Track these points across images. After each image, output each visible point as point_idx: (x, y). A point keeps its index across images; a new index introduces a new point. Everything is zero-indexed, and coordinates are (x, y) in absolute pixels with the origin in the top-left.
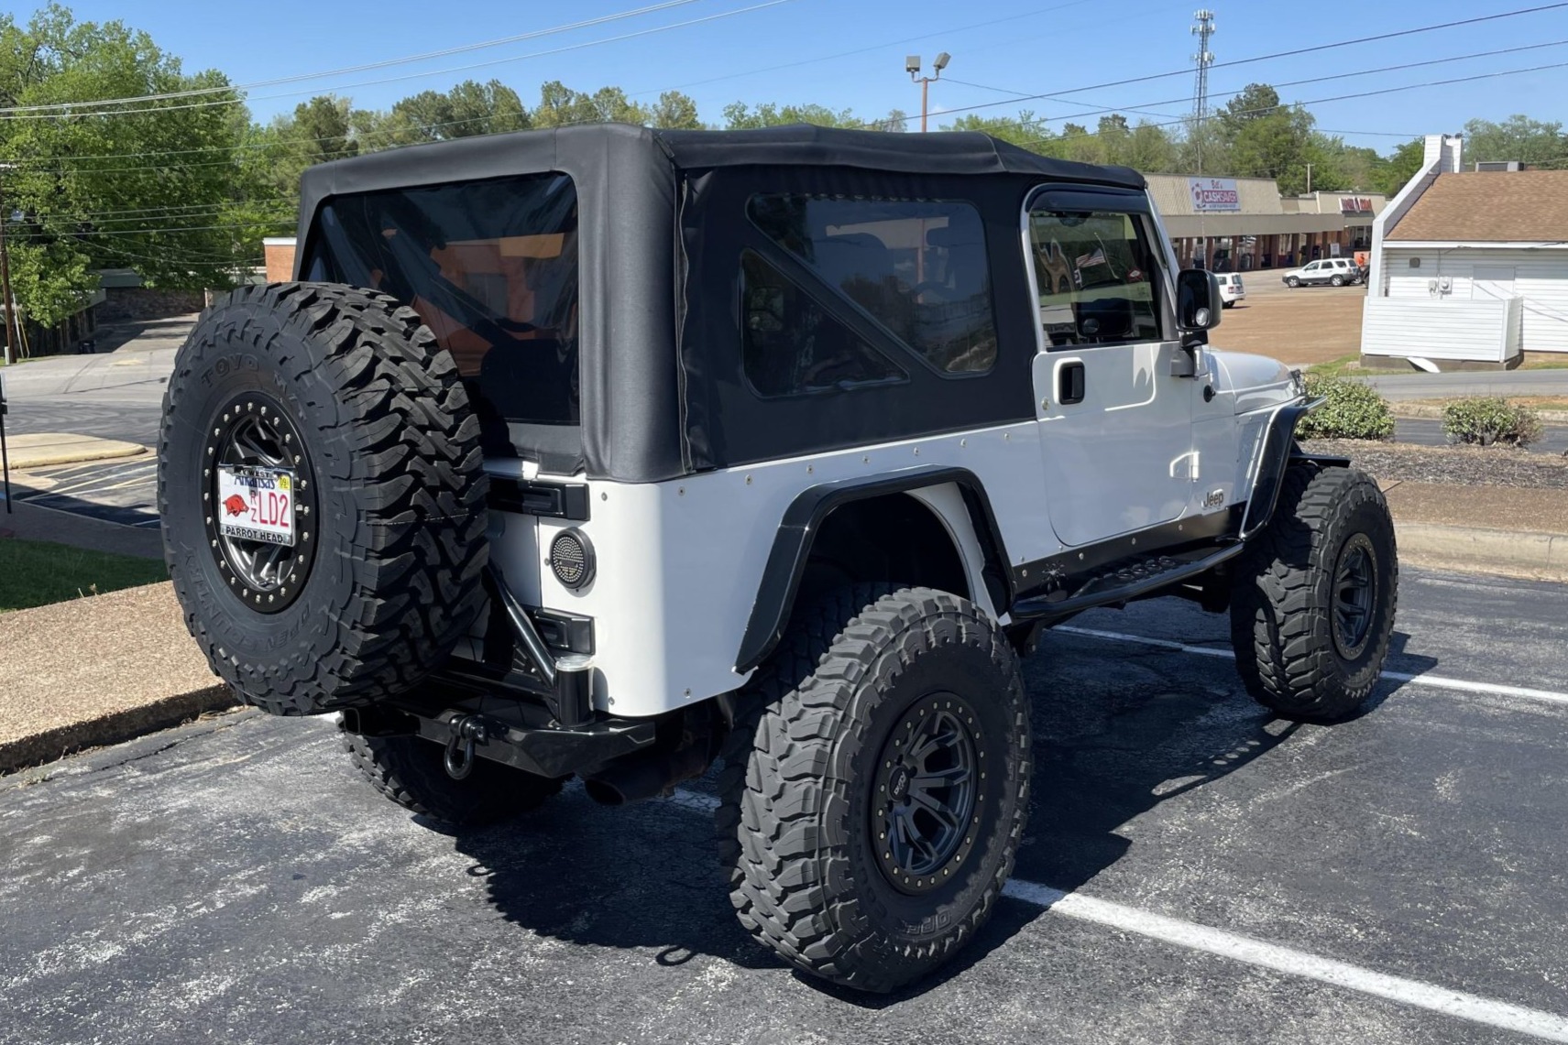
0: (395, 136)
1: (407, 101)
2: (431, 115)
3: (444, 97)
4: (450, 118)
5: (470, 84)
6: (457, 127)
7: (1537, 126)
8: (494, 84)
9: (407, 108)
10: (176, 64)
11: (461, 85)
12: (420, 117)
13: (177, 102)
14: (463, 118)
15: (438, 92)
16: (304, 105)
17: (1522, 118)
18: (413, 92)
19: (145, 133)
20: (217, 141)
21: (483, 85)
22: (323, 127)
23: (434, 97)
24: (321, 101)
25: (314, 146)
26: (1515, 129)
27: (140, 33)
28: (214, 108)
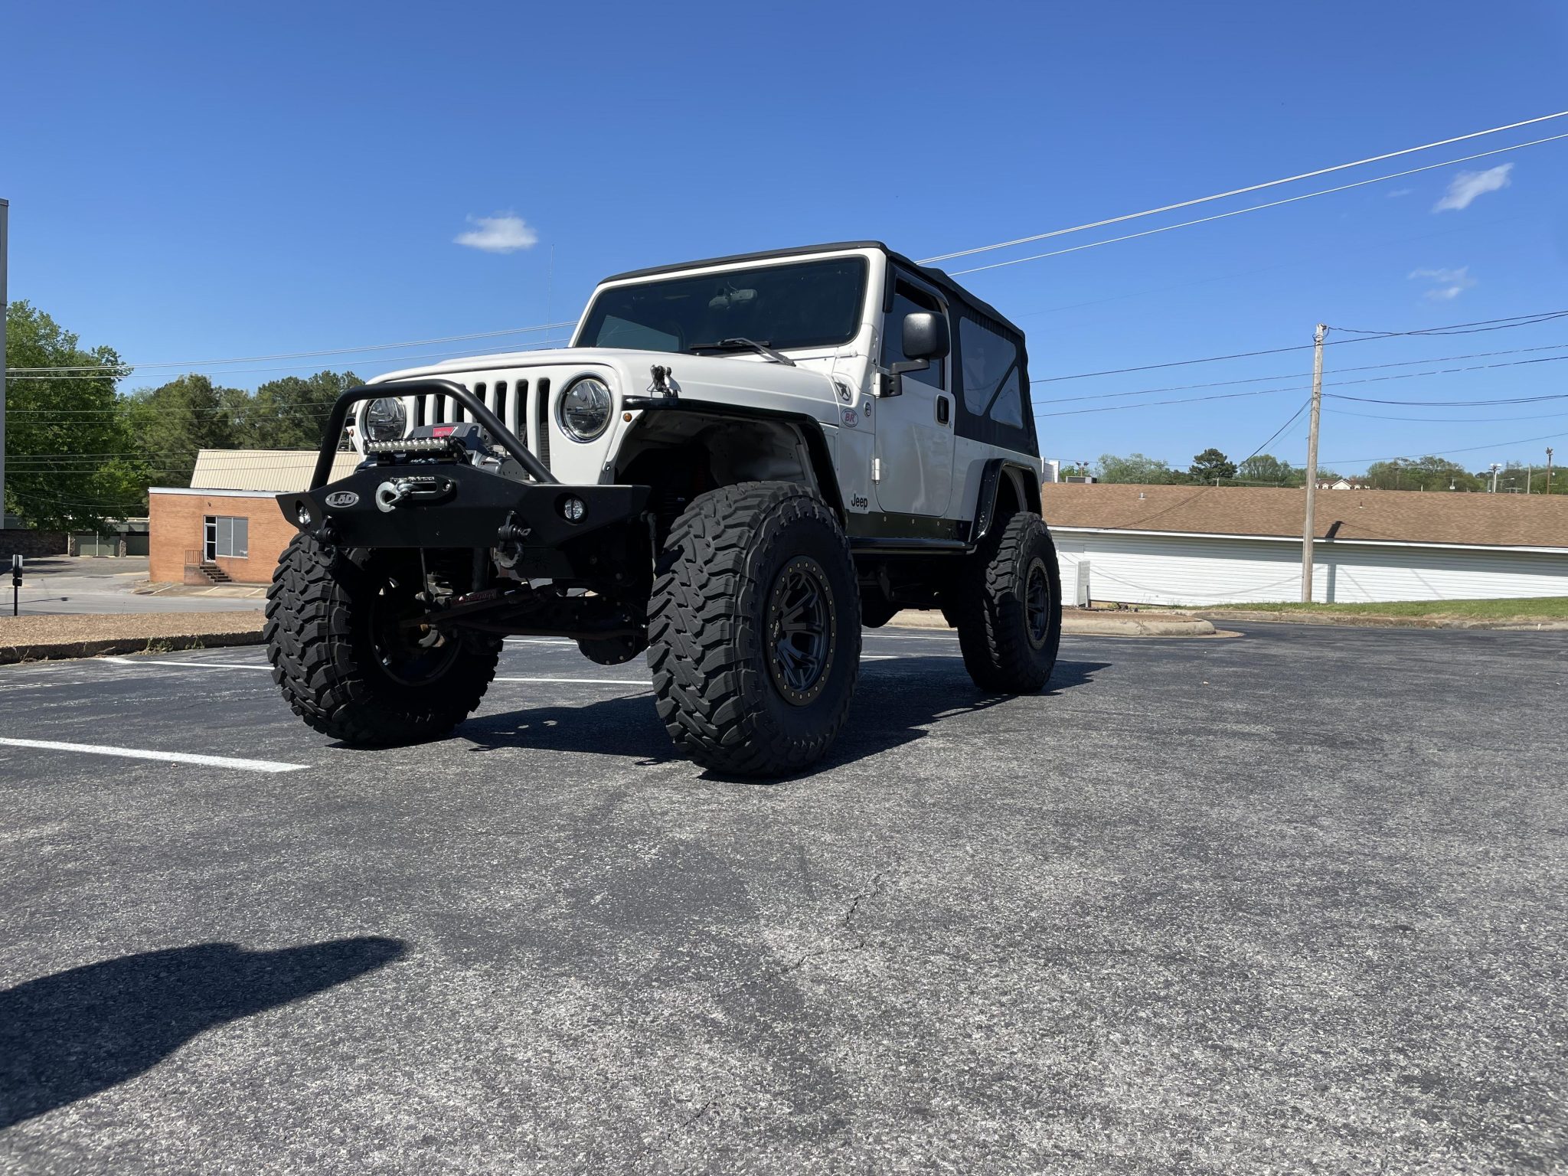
0: (262, 411)
1: (271, 384)
2: (294, 396)
3: (305, 382)
4: (310, 400)
5: (328, 373)
6: (315, 407)
7: (1150, 463)
8: (349, 375)
9: (273, 390)
10: (72, 340)
11: (320, 374)
12: (283, 397)
13: (71, 373)
14: (322, 401)
15: (300, 378)
16: (183, 381)
17: (1139, 456)
18: (278, 377)
19: (40, 396)
20: (104, 406)
21: (340, 375)
22: (198, 400)
23: (296, 381)
24: (198, 379)
25: (189, 415)
26: (1135, 463)
27: (42, 314)
28: (104, 379)
